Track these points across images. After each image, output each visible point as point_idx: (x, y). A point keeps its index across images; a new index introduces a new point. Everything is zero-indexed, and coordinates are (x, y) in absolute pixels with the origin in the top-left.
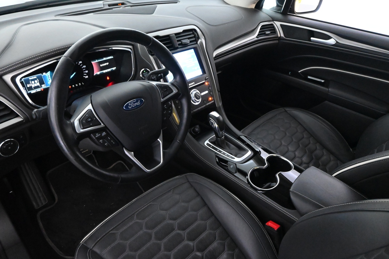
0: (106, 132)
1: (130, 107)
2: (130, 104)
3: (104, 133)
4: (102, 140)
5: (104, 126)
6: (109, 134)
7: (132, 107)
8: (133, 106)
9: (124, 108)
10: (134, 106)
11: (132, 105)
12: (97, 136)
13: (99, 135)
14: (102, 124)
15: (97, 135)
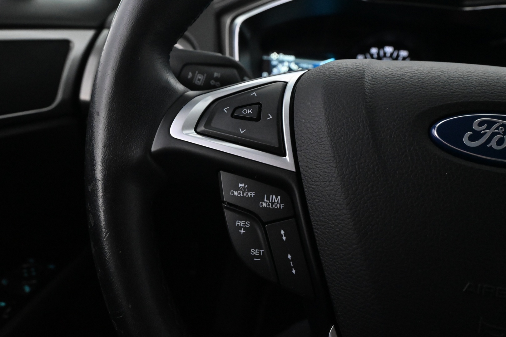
0: (288, 198)
1: (471, 139)
2: (480, 124)
3: (276, 199)
4: (248, 224)
5: (293, 169)
6: (296, 216)
7: (483, 149)
8: (493, 144)
9: (435, 133)
10: (495, 147)
11: (489, 133)
12: (236, 193)
13: (248, 194)
14: (287, 157)
15: (237, 189)
